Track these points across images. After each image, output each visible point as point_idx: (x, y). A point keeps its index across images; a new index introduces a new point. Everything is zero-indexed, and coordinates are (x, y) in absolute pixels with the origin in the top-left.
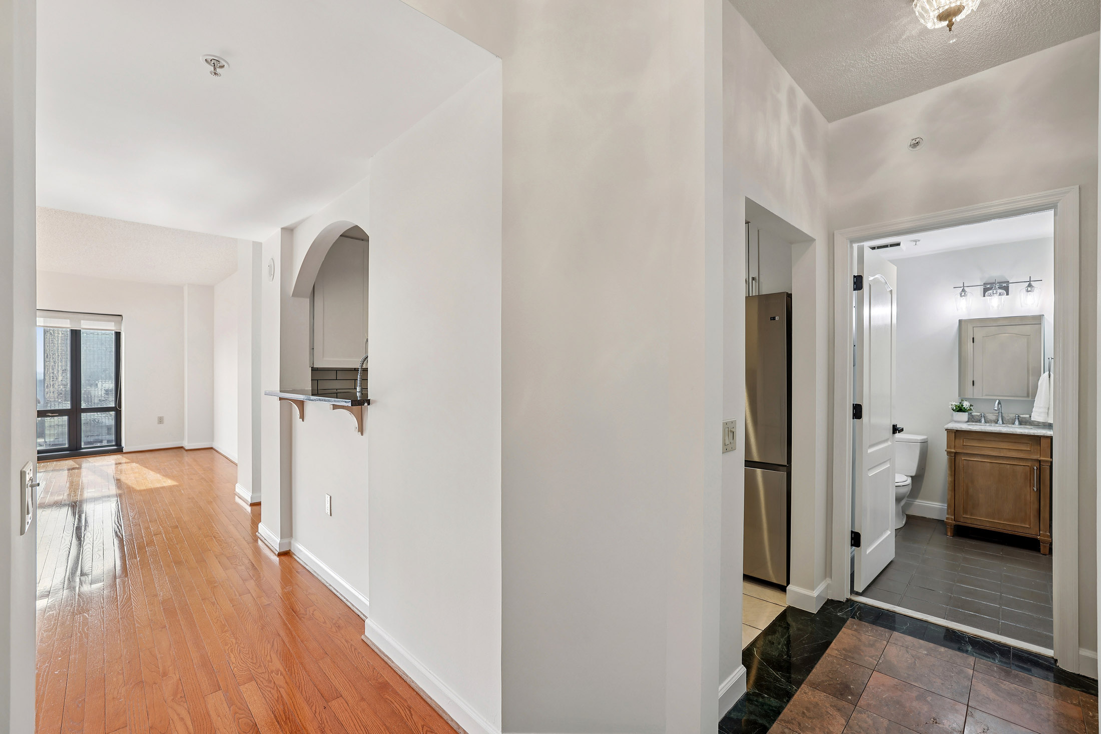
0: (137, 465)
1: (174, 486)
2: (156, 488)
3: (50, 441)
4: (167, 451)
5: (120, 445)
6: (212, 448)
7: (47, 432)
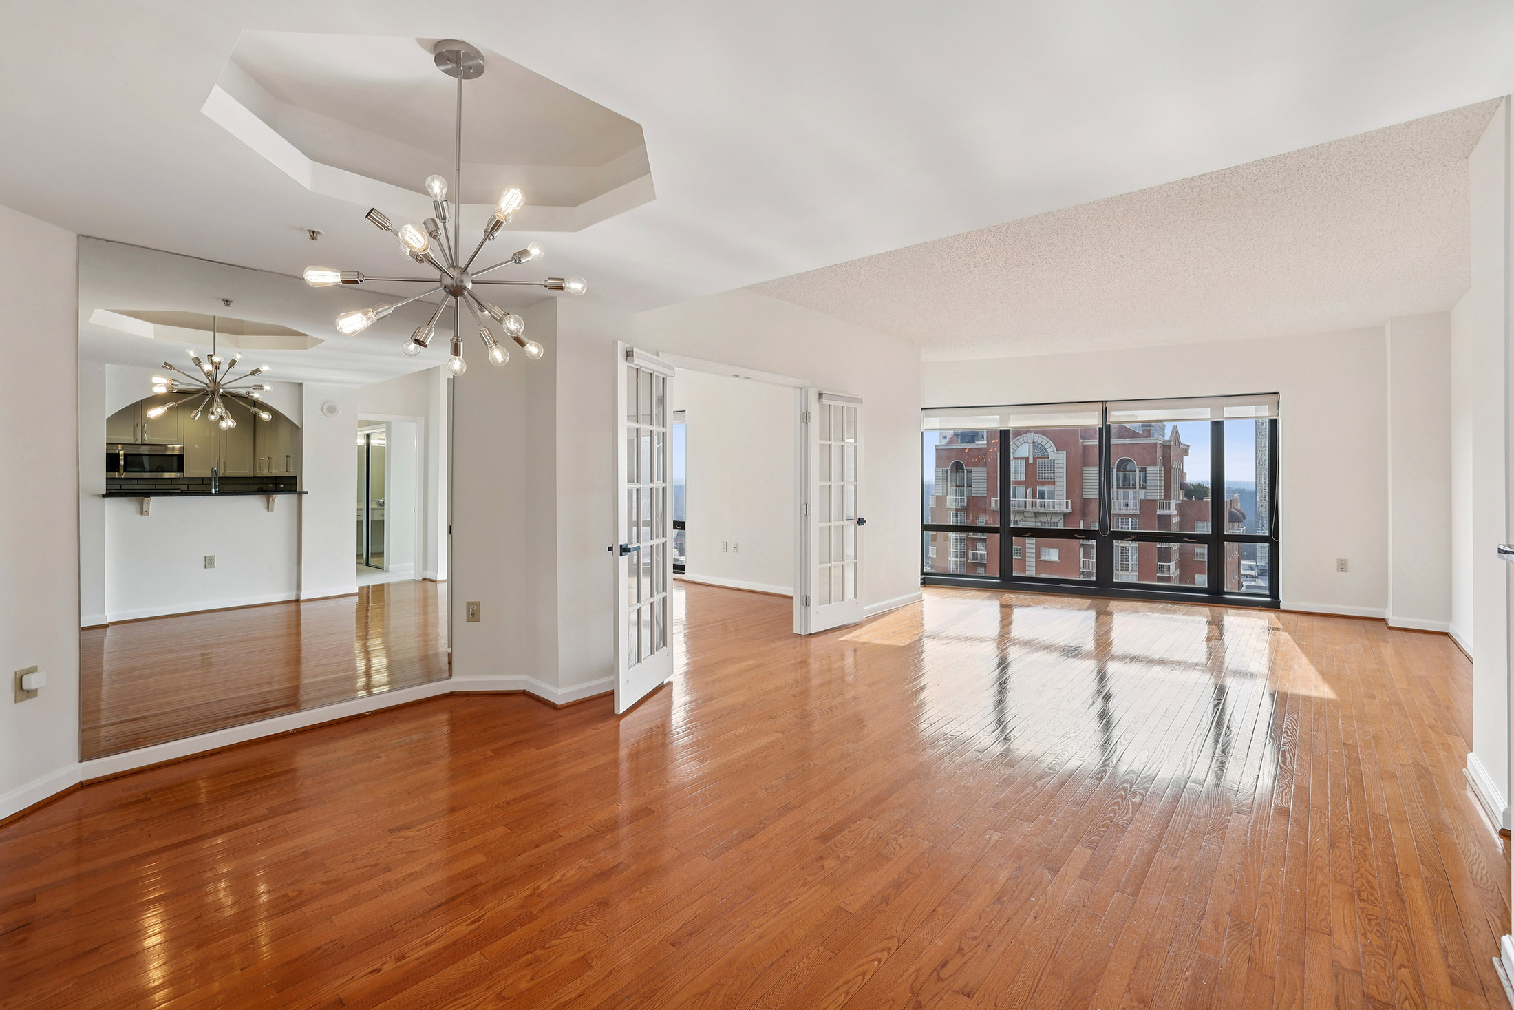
0: (1289, 637)
1: (1330, 701)
2: (1295, 695)
3: (1261, 566)
4: (1351, 621)
5: (1278, 597)
6: (1447, 634)
7: (1258, 554)
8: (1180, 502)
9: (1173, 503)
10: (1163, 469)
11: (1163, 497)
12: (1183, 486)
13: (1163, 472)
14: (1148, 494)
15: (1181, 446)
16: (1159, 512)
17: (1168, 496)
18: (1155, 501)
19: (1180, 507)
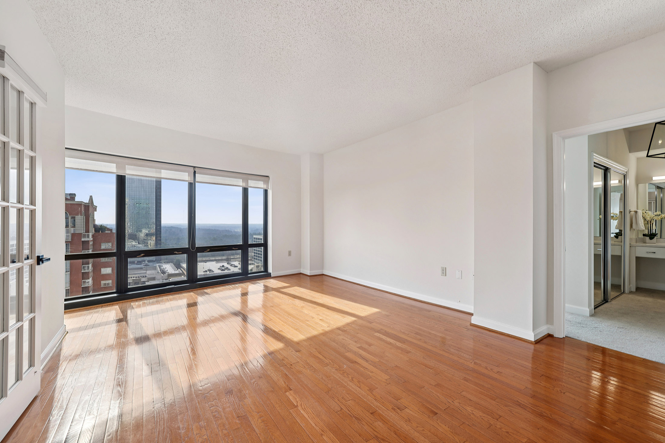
6: (323, 275)
8: (93, 234)
9: (90, 235)
10: (85, 217)
11: (84, 232)
12: (95, 226)
13: (85, 219)
14: (76, 230)
15: (94, 206)
16: (83, 240)
17: (87, 231)
18: (81, 234)
19: (93, 236)
